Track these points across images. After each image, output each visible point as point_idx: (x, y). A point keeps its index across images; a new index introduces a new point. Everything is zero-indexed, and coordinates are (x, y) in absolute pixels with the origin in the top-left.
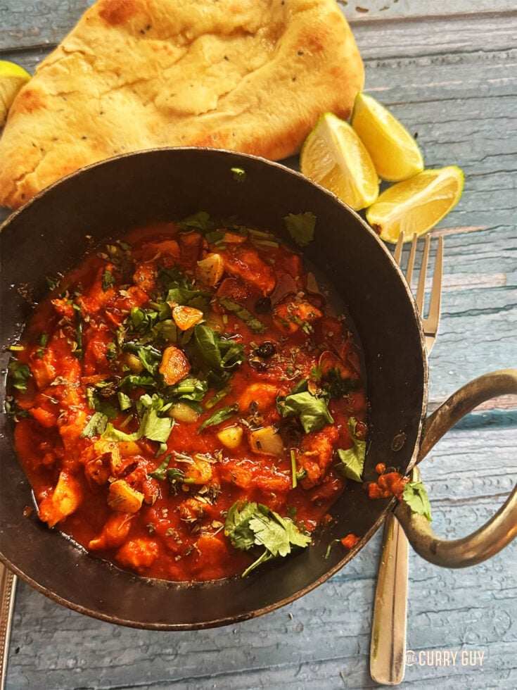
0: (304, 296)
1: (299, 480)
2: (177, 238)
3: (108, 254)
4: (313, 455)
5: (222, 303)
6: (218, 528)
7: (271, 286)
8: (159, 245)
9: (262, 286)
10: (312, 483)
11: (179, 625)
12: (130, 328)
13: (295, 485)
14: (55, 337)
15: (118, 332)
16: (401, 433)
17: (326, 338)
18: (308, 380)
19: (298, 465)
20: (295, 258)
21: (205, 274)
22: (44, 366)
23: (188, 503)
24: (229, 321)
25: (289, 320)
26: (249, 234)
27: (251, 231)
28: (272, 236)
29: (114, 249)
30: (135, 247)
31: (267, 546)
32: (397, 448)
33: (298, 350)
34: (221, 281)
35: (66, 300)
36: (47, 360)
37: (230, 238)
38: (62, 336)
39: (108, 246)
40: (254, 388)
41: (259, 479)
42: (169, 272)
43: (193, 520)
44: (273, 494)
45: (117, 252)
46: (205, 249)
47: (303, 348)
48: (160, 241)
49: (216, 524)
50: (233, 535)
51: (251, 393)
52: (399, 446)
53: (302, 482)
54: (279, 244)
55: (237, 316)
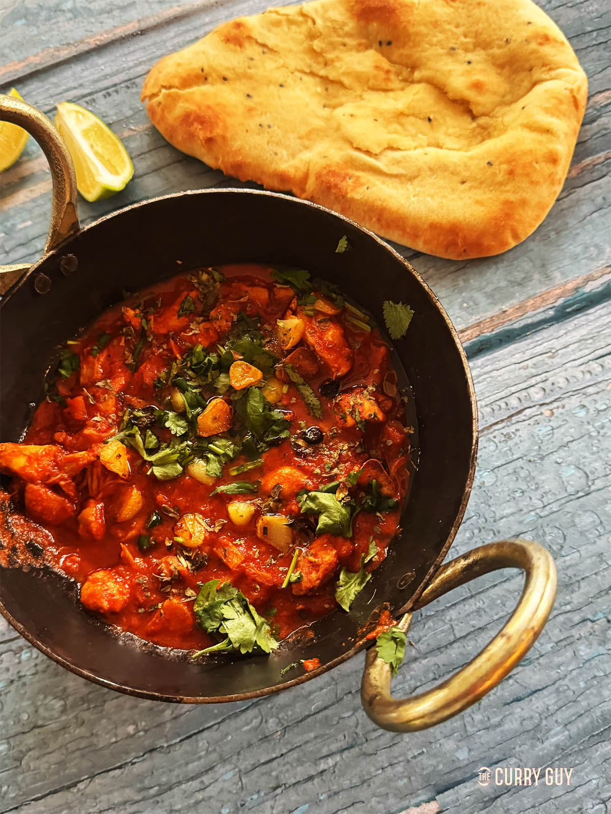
0: (374, 392)
1: (290, 583)
2: (270, 288)
3: (199, 279)
4: (315, 562)
5: (288, 371)
6: (190, 597)
7: (344, 370)
8: (249, 289)
9: (334, 367)
10: (302, 590)
11: (106, 681)
12: (186, 364)
13: (284, 586)
14: (115, 342)
15: (174, 364)
16: (412, 572)
17: (382, 445)
18: (341, 482)
19: (297, 566)
20: (383, 350)
21: (282, 335)
22: (94, 364)
23: (169, 560)
24: (288, 391)
25: (348, 413)
26: (344, 310)
27: (347, 305)
28: (367, 317)
29: (205, 277)
30: (226, 282)
31: (230, 636)
32: (401, 586)
33: (346, 447)
34: (295, 347)
35: (138, 311)
36: (99, 360)
37: (322, 306)
38: (122, 343)
39: (200, 273)
40: (286, 470)
41: (249, 565)
42: (248, 320)
43: (166, 579)
44: (258, 587)
45: (208, 280)
46: (291, 309)
47: (352, 447)
48: (253, 285)
49: (190, 592)
50: (201, 612)
51: (280, 475)
52: (405, 584)
53: (294, 586)
54: (372, 329)
55: (298, 390)
